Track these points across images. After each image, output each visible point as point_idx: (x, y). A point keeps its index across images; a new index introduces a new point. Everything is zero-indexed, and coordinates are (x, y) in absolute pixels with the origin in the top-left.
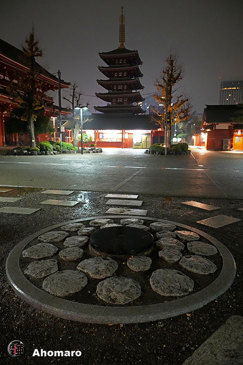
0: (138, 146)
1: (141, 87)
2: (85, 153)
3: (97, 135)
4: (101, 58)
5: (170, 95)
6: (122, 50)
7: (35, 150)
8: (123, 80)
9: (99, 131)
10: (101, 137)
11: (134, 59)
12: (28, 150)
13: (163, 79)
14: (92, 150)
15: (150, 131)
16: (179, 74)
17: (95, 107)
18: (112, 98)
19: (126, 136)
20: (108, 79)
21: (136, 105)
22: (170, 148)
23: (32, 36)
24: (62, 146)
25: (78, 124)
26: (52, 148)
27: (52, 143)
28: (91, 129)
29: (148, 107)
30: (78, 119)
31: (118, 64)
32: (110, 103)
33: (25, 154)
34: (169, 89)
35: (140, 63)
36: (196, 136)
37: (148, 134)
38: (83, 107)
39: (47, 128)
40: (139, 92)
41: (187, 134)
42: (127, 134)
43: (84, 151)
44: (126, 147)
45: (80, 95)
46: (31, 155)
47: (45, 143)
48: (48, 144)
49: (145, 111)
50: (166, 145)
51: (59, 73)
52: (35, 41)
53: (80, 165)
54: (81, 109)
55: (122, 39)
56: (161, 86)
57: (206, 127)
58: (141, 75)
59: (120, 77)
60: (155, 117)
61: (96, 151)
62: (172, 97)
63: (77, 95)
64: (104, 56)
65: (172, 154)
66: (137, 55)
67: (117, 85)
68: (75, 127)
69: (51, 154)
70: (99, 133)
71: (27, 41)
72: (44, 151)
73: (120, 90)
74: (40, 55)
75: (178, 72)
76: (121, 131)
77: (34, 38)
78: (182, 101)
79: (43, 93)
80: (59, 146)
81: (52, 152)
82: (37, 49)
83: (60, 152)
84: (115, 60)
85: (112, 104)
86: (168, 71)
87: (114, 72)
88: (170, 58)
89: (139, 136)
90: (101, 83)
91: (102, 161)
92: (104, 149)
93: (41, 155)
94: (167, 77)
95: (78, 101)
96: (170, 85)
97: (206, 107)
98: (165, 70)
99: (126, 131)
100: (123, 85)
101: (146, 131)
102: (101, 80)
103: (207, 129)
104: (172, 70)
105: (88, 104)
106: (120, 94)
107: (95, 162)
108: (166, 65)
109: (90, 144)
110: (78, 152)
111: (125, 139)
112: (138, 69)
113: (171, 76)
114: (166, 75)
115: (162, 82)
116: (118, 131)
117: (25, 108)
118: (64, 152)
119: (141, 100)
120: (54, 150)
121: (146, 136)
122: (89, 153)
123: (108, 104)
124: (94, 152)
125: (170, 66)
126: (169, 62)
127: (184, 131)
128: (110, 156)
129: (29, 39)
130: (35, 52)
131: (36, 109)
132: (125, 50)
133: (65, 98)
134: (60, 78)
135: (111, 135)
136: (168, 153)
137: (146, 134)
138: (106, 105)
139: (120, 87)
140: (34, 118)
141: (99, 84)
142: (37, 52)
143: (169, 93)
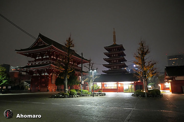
0: (127, 91)
1: (126, 61)
2: (95, 96)
3: (103, 85)
4: (105, 49)
5: (144, 61)
6: (115, 45)
7: (66, 95)
8: (116, 58)
9: (104, 83)
10: (105, 86)
11: (121, 48)
12: (63, 95)
13: (139, 53)
14: (99, 94)
15: (133, 82)
16: (148, 50)
17: (103, 71)
18: (111, 66)
19: (119, 85)
20: (109, 58)
21: (123, 69)
22: (148, 93)
23: (70, 38)
24: (82, 92)
25: (91, 80)
26: (76, 94)
27: (77, 90)
28: (100, 82)
29: (130, 70)
30: (92, 76)
31: (114, 51)
32: (110, 69)
33: (61, 97)
34: (143, 58)
35: (124, 50)
36: (161, 84)
37: (132, 84)
38: (94, 70)
39: (76, 82)
40: (124, 63)
41: (154, 83)
42: (120, 84)
43: (94, 95)
44: (120, 92)
45: (93, 64)
46: (64, 97)
47: (73, 91)
48: (74, 91)
49: (129, 72)
50: (145, 91)
51: (82, 54)
52: (71, 40)
53: (89, 106)
54: (93, 71)
55: (115, 40)
56: (138, 57)
57: (168, 79)
58: (125, 55)
59: (115, 57)
60: (136, 74)
61: (101, 95)
62: (145, 62)
63: (91, 64)
64: (106, 48)
65: (151, 97)
66: (122, 46)
67: (113, 60)
68: (90, 81)
69: (75, 97)
70: (104, 84)
71: (67, 41)
72: (71, 95)
73: (115, 62)
74: (73, 46)
75: (147, 49)
76: (116, 83)
77: (71, 39)
78: (152, 64)
79: (77, 65)
80: (80, 92)
81: (76, 96)
82: (71, 44)
83: (81, 95)
84: (112, 49)
85: (111, 69)
86: (141, 49)
87: (112, 55)
88: (141, 43)
89: (127, 85)
90: (105, 60)
91: (104, 103)
92: (107, 93)
93: (69, 97)
94: (140, 52)
95: (92, 67)
96: (143, 56)
97: (165, 68)
98: (139, 49)
99: (119, 83)
100: (116, 60)
101: (131, 82)
102: (105, 59)
103: (169, 80)
104: (143, 49)
105: (97, 69)
106: (115, 64)
107: (100, 103)
108: (139, 46)
109: (99, 90)
110: (91, 95)
111: (119, 87)
112: (123, 52)
113: (143, 51)
114: (140, 51)
115: (138, 55)
116: (115, 82)
117: (64, 72)
118: (83, 96)
119: (126, 66)
120: (78, 94)
121: (131, 85)
122: (98, 96)
123: (109, 69)
124: (100, 95)
125: (142, 47)
126: (141, 44)
127: (152, 81)
128: (110, 98)
129: (68, 39)
130: (70, 45)
131: (69, 72)
132: (116, 45)
133: (85, 66)
134: (82, 56)
135: (111, 85)
136: (148, 96)
137: (131, 84)
138: (108, 70)
139: (115, 61)
140: (68, 77)
141: (104, 60)
142: (71, 45)
143: (143, 60)
